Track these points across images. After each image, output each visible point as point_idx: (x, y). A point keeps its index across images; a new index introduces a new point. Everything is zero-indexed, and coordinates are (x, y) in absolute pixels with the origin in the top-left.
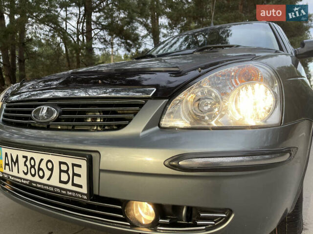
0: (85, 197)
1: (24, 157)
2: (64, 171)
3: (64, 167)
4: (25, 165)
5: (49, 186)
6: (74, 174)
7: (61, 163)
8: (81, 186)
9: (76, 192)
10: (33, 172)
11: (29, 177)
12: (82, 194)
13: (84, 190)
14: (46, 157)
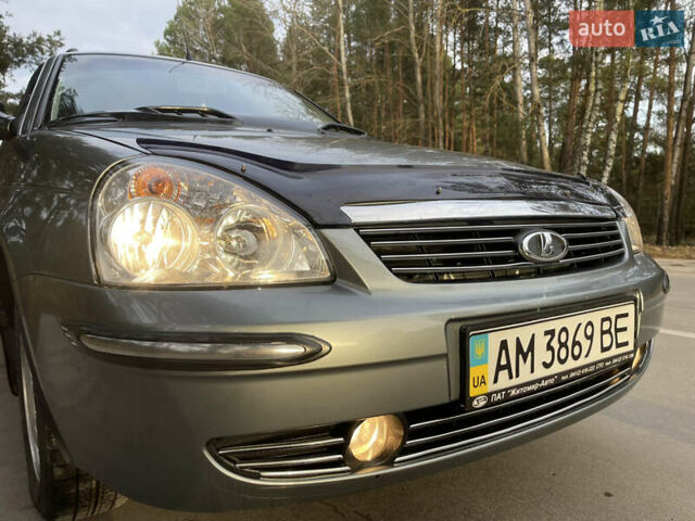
1: (546, 333)
2: (606, 332)
3: (606, 326)
4: (550, 347)
5: (588, 366)
6: (617, 330)
7: (603, 320)
8: (626, 344)
9: (622, 355)
10: (563, 356)
11: (557, 368)
12: (628, 353)
13: (630, 347)
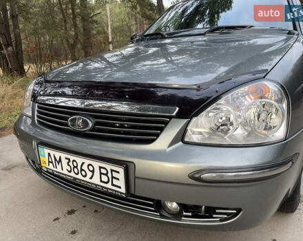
0: (124, 196)
1: (66, 158)
2: (104, 174)
3: (103, 171)
4: (68, 165)
5: (91, 183)
6: (113, 177)
7: (100, 168)
8: (120, 187)
9: (116, 191)
10: (76, 171)
11: (72, 174)
12: (121, 193)
13: (123, 190)
14: (87, 162)
